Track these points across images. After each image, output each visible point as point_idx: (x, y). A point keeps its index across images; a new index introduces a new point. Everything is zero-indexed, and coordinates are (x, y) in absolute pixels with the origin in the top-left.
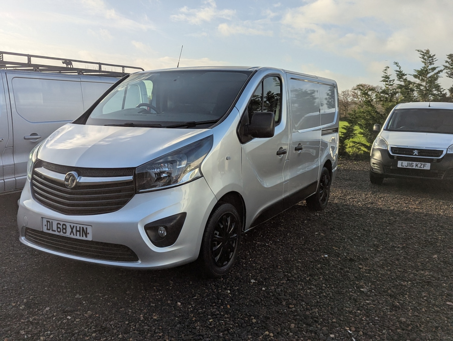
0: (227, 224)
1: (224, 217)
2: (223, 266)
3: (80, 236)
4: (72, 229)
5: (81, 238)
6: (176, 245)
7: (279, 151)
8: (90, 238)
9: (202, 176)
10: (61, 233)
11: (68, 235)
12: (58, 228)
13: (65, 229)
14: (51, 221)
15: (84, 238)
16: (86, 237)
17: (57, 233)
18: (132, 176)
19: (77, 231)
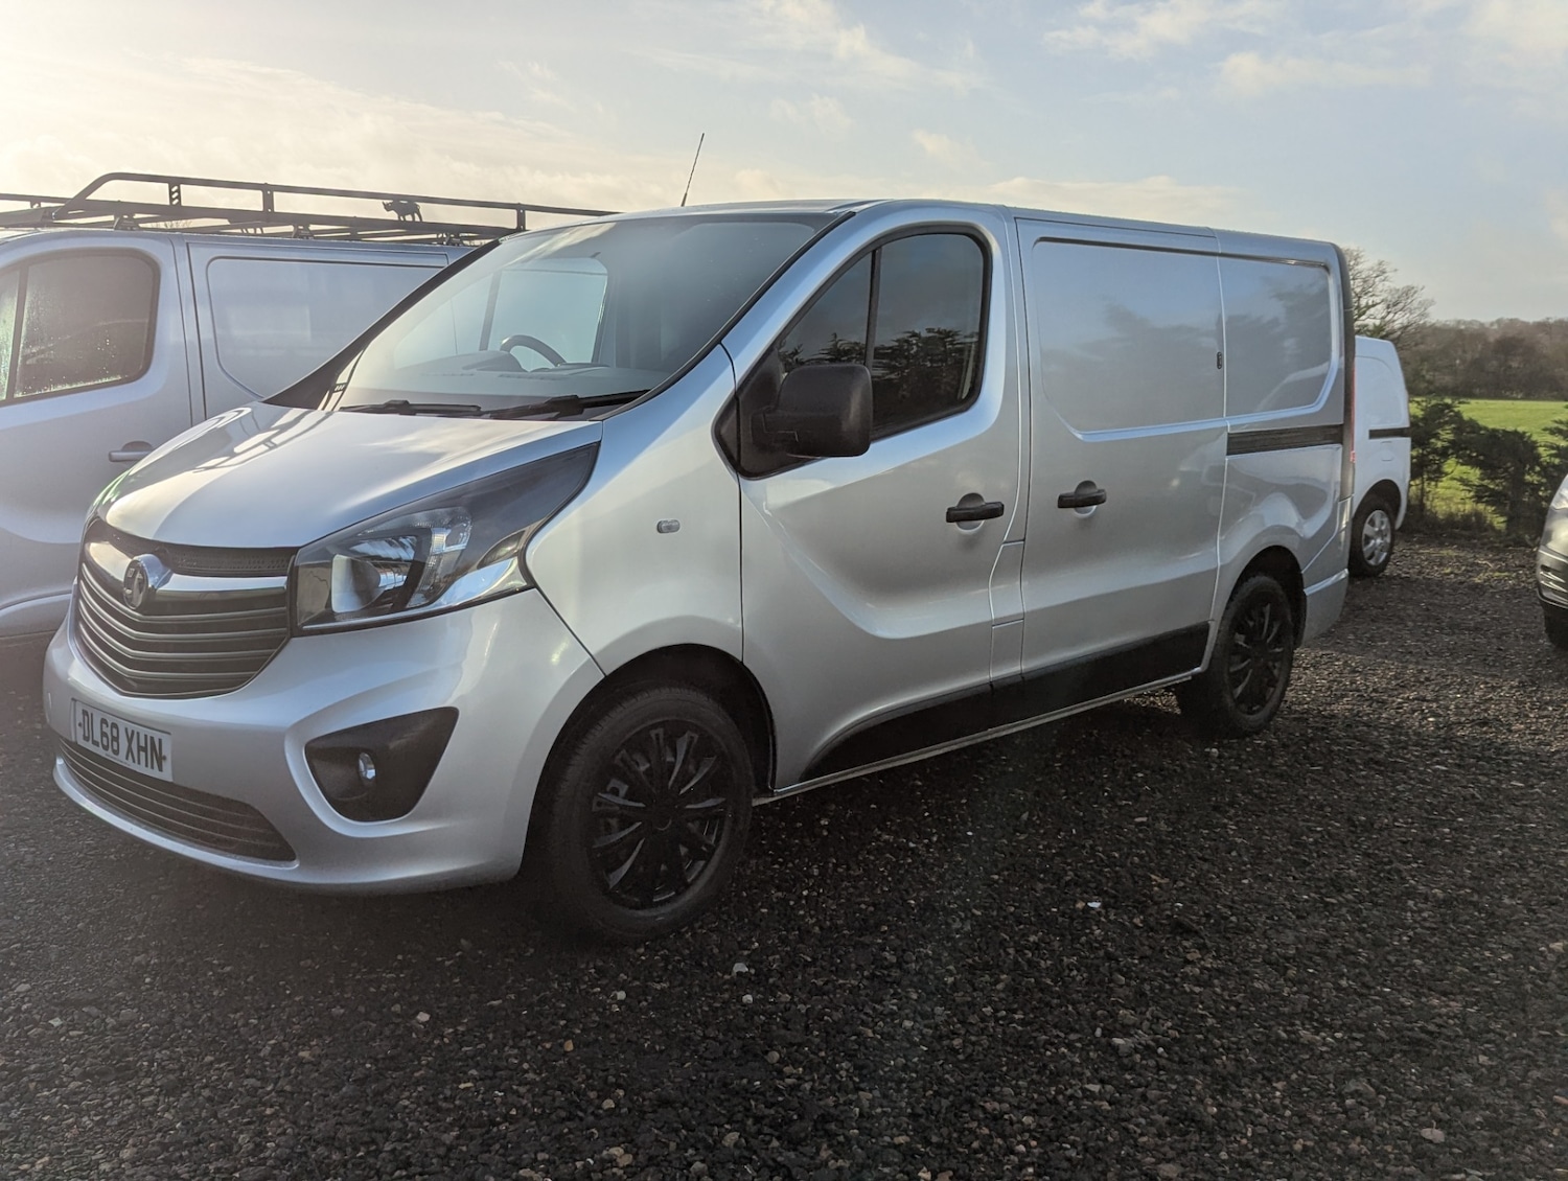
0: (670, 759)
1: (653, 733)
2: (647, 904)
3: (147, 766)
4: (130, 741)
5: (148, 772)
6: (421, 818)
7: (958, 508)
8: (166, 774)
9: (532, 584)
10: (110, 752)
11: (121, 759)
12: (103, 734)
13: (116, 739)
14: (90, 711)
15: (155, 773)
16: (161, 770)
17: (100, 751)
18: (286, 578)
19: (140, 748)
